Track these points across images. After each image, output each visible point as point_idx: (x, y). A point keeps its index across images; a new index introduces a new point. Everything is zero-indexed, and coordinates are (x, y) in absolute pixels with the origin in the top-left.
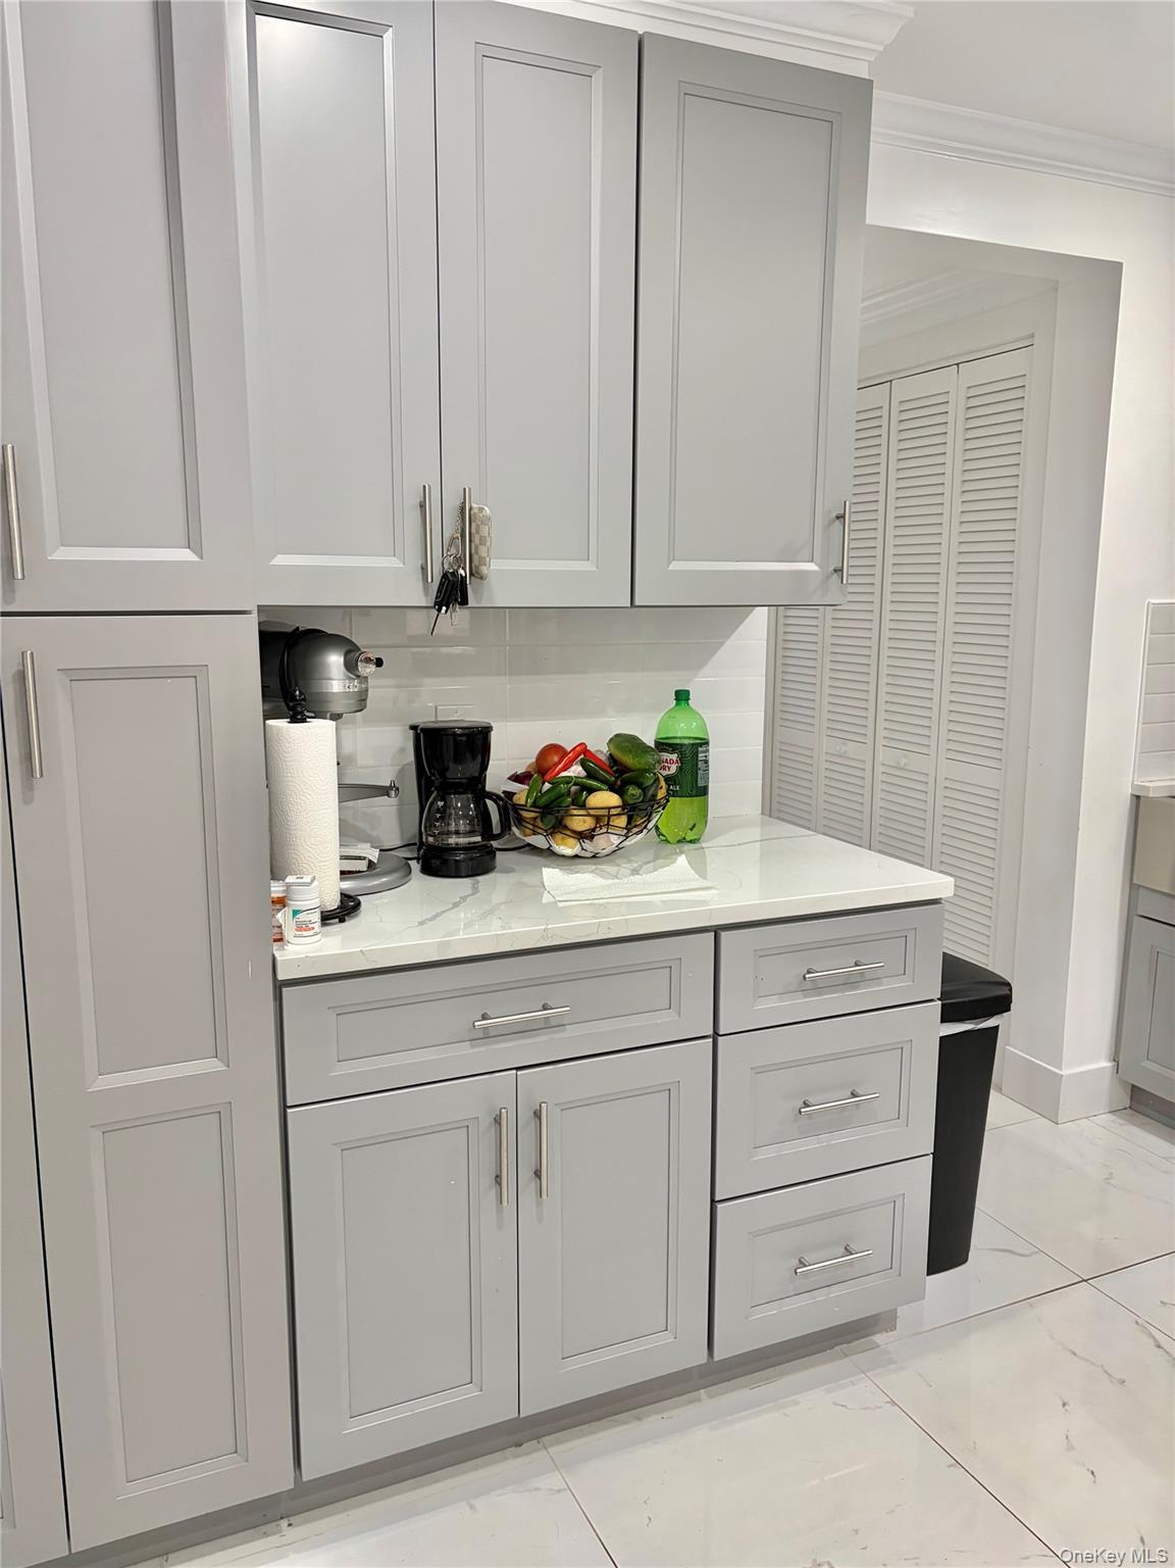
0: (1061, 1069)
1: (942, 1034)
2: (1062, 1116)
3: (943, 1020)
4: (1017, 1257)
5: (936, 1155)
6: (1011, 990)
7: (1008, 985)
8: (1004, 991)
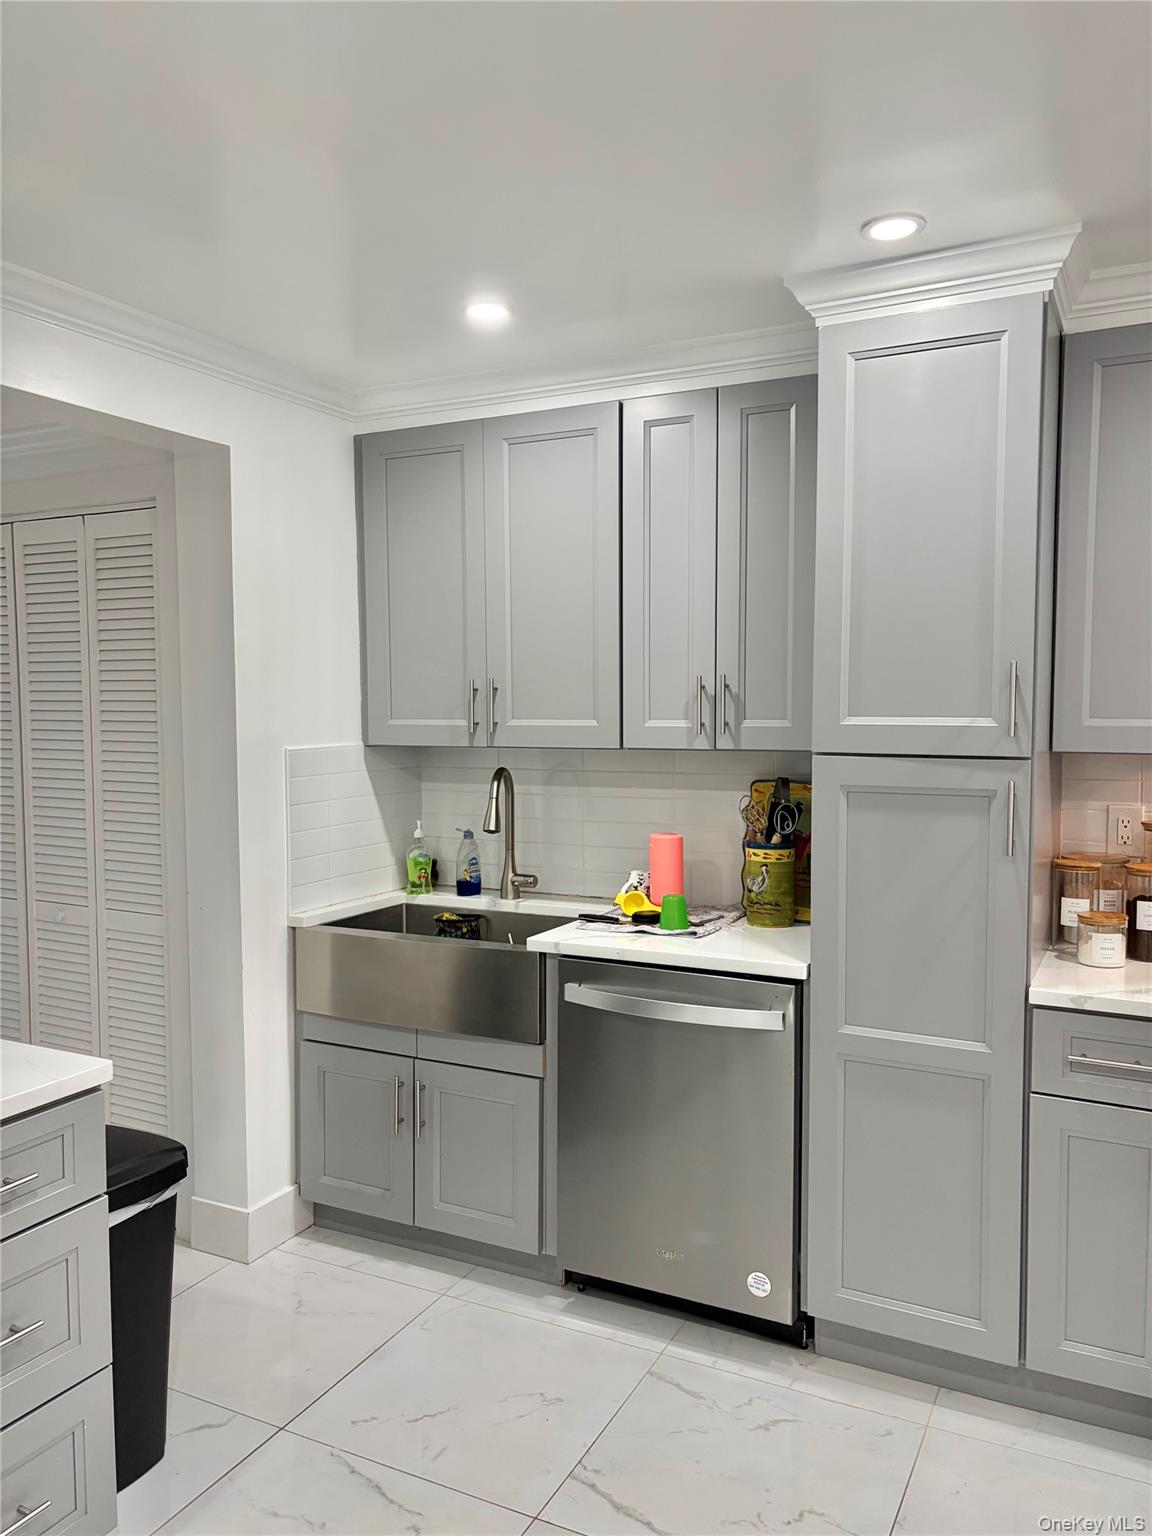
0: (246, 1207)
1: (112, 1224)
2: (252, 1254)
3: (112, 1209)
4: (214, 1429)
5: (116, 1364)
6: (185, 1154)
7: (183, 1149)
8: (178, 1157)
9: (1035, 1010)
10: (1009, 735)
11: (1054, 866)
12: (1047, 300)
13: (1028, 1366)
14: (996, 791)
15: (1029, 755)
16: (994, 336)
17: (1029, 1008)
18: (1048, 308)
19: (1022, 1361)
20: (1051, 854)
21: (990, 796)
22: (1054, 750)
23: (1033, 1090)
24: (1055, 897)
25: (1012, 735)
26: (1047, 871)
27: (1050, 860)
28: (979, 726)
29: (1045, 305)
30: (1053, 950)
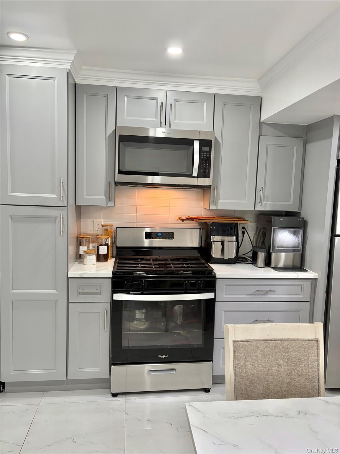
9: (70, 279)
10: (60, 200)
11: (77, 238)
12: (68, 71)
13: (69, 379)
14: (57, 216)
15: (67, 206)
16: (53, 79)
17: (68, 279)
18: (69, 74)
19: (67, 378)
20: (77, 234)
21: (56, 218)
22: (76, 204)
23: (69, 301)
24: (78, 246)
25: (61, 200)
26: (76, 239)
27: (76, 236)
28: (51, 197)
29: (68, 73)
30: (78, 261)
